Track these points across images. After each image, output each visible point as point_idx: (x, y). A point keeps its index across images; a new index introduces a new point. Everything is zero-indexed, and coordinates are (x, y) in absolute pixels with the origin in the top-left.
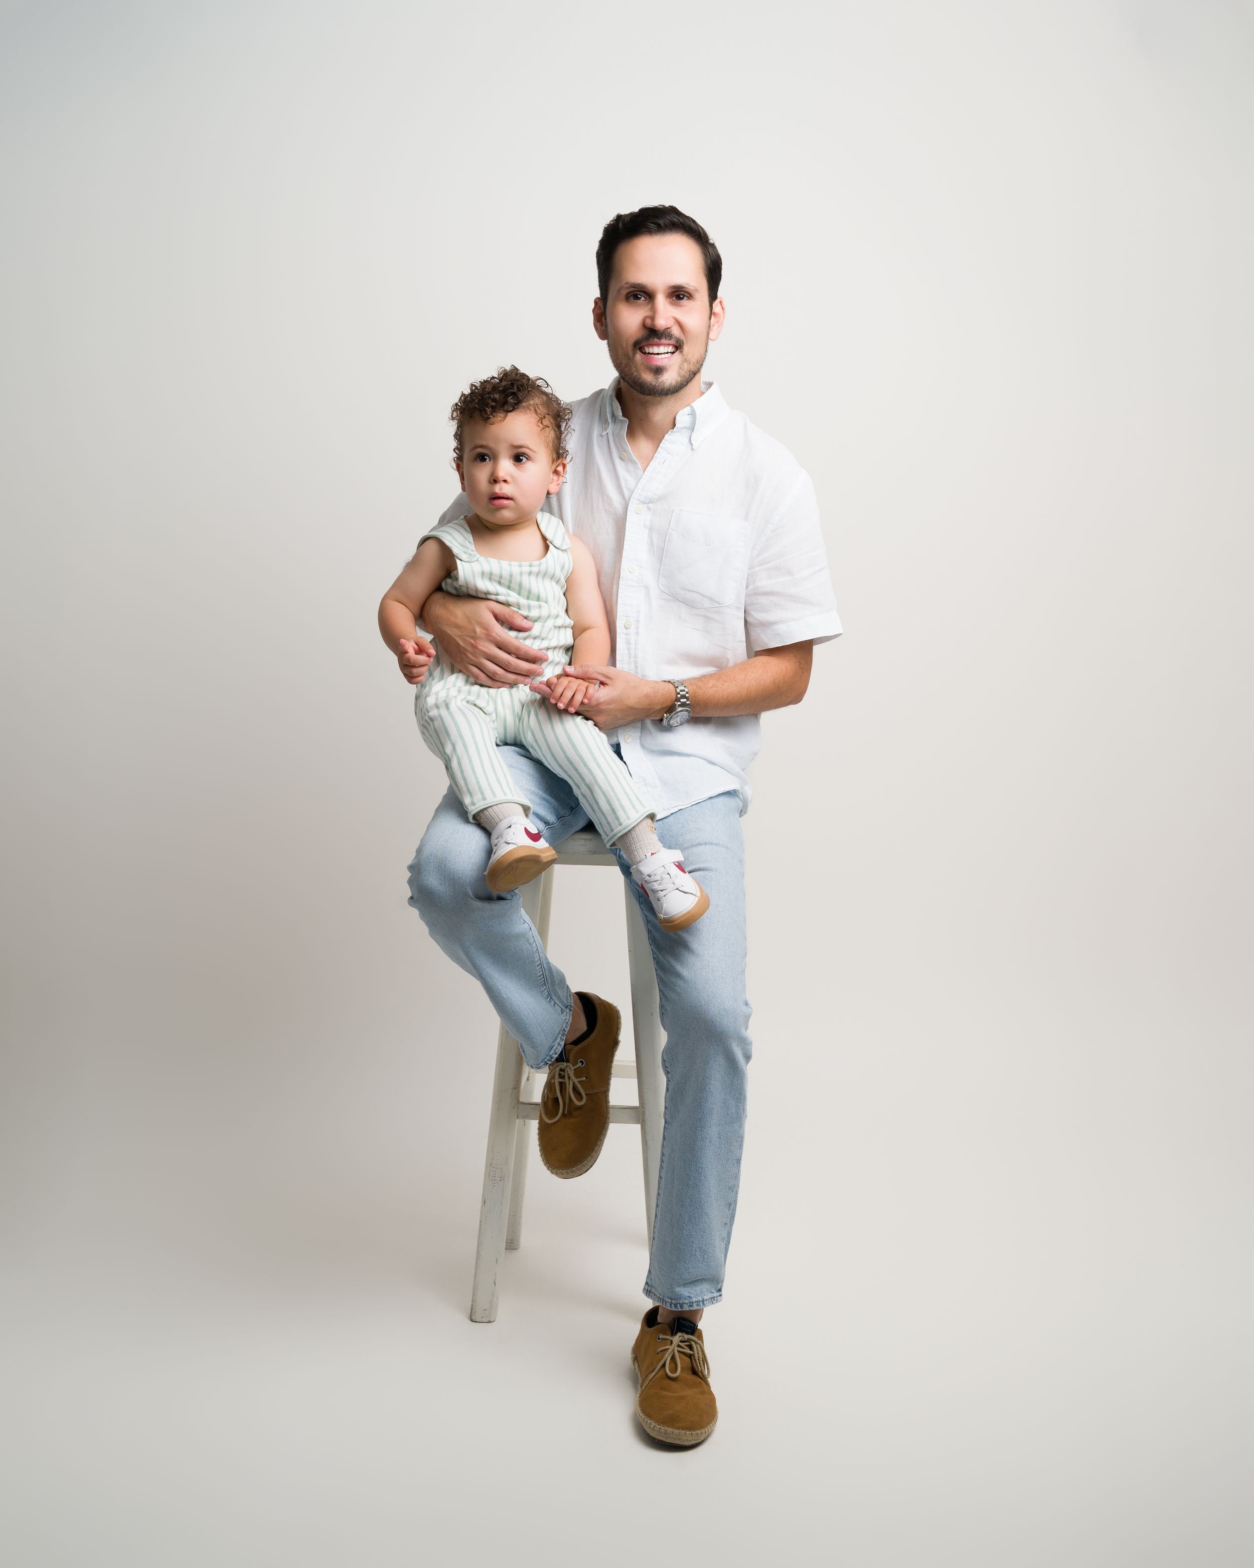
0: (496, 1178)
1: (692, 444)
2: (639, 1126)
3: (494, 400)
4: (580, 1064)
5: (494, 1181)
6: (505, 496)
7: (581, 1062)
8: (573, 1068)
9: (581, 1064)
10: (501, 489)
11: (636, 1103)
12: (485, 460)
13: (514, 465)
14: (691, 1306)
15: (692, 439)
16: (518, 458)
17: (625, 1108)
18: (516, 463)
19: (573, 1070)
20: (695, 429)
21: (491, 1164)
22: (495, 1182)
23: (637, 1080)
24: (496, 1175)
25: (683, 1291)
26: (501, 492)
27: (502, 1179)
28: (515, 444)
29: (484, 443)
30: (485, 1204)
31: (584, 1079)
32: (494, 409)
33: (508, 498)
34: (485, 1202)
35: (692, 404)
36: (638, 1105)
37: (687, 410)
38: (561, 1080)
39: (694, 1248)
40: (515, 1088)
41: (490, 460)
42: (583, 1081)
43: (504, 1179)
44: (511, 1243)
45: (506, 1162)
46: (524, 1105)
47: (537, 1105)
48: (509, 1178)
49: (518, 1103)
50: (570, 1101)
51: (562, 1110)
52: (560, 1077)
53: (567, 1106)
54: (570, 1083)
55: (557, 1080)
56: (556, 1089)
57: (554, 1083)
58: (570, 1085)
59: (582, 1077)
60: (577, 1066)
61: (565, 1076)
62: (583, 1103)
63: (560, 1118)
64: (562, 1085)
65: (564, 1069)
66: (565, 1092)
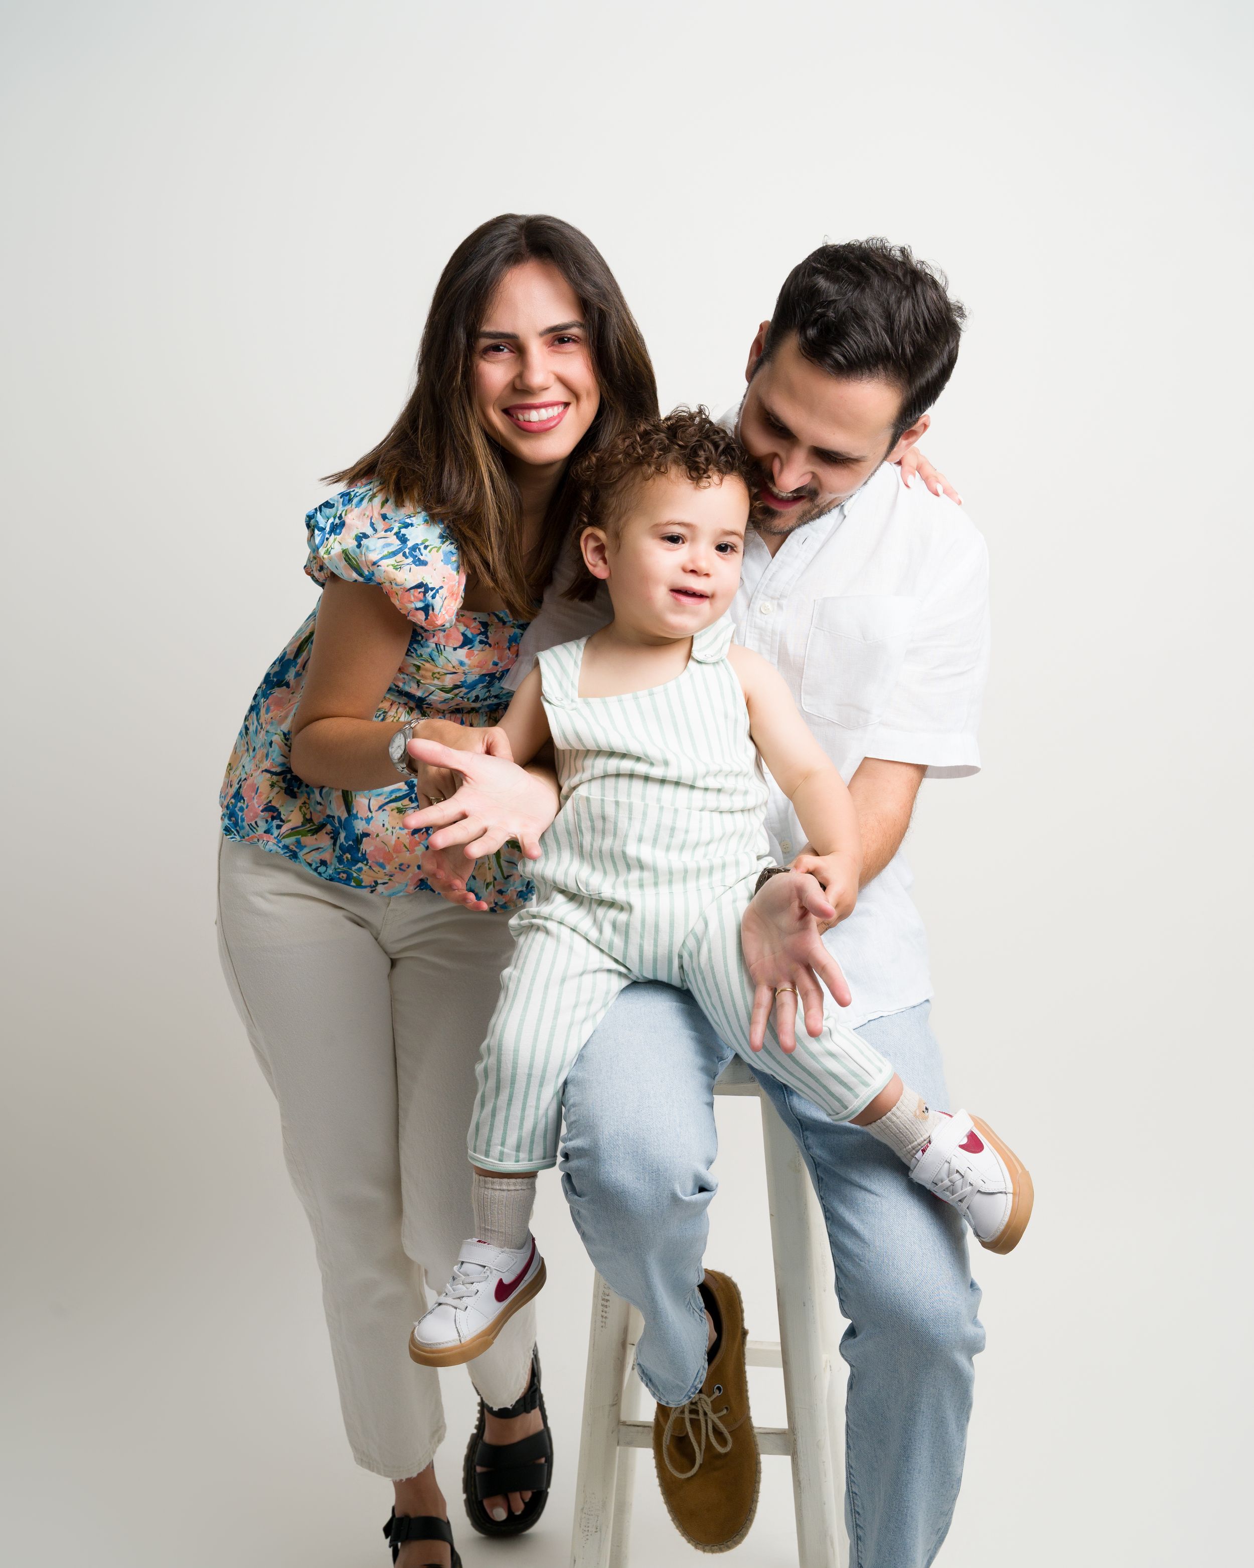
0: (589, 1529)
2: (788, 1458)
4: (717, 1394)
5: (586, 1533)
7: (719, 1388)
8: (709, 1400)
9: (718, 1391)
11: (783, 1424)
12: (676, 541)
13: (718, 554)
17: (769, 1433)
19: (710, 1405)
21: (582, 1509)
22: (589, 1534)
23: (782, 1369)
24: (590, 1525)
27: (598, 1530)
30: (575, 1563)
31: (725, 1412)
34: (575, 1561)
36: (787, 1427)
38: (693, 1416)
40: (613, 1405)
41: (684, 543)
42: (724, 1415)
43: (600, 1529)
45: (604, 1505)
46: (630, 1427)
47: (645, 1427)
48: (608, 1527)
49: (618, 1424)
50: (709, 1446)
51: (699, 1460)
52: (692, 1411)
53: (704, 1452)
54: (706, 1421)
55: (687, 1416)
56: (686, 1427)
57: (683, 1419)
58: (707, 1424)
59: (722, 1410)
60: (714, 1396)
61: (698, 1411)
62: (729, 1449)
63: (697, 1472)
64: (695, 1423)
65: (696, 1403)
66: (700, 1434)
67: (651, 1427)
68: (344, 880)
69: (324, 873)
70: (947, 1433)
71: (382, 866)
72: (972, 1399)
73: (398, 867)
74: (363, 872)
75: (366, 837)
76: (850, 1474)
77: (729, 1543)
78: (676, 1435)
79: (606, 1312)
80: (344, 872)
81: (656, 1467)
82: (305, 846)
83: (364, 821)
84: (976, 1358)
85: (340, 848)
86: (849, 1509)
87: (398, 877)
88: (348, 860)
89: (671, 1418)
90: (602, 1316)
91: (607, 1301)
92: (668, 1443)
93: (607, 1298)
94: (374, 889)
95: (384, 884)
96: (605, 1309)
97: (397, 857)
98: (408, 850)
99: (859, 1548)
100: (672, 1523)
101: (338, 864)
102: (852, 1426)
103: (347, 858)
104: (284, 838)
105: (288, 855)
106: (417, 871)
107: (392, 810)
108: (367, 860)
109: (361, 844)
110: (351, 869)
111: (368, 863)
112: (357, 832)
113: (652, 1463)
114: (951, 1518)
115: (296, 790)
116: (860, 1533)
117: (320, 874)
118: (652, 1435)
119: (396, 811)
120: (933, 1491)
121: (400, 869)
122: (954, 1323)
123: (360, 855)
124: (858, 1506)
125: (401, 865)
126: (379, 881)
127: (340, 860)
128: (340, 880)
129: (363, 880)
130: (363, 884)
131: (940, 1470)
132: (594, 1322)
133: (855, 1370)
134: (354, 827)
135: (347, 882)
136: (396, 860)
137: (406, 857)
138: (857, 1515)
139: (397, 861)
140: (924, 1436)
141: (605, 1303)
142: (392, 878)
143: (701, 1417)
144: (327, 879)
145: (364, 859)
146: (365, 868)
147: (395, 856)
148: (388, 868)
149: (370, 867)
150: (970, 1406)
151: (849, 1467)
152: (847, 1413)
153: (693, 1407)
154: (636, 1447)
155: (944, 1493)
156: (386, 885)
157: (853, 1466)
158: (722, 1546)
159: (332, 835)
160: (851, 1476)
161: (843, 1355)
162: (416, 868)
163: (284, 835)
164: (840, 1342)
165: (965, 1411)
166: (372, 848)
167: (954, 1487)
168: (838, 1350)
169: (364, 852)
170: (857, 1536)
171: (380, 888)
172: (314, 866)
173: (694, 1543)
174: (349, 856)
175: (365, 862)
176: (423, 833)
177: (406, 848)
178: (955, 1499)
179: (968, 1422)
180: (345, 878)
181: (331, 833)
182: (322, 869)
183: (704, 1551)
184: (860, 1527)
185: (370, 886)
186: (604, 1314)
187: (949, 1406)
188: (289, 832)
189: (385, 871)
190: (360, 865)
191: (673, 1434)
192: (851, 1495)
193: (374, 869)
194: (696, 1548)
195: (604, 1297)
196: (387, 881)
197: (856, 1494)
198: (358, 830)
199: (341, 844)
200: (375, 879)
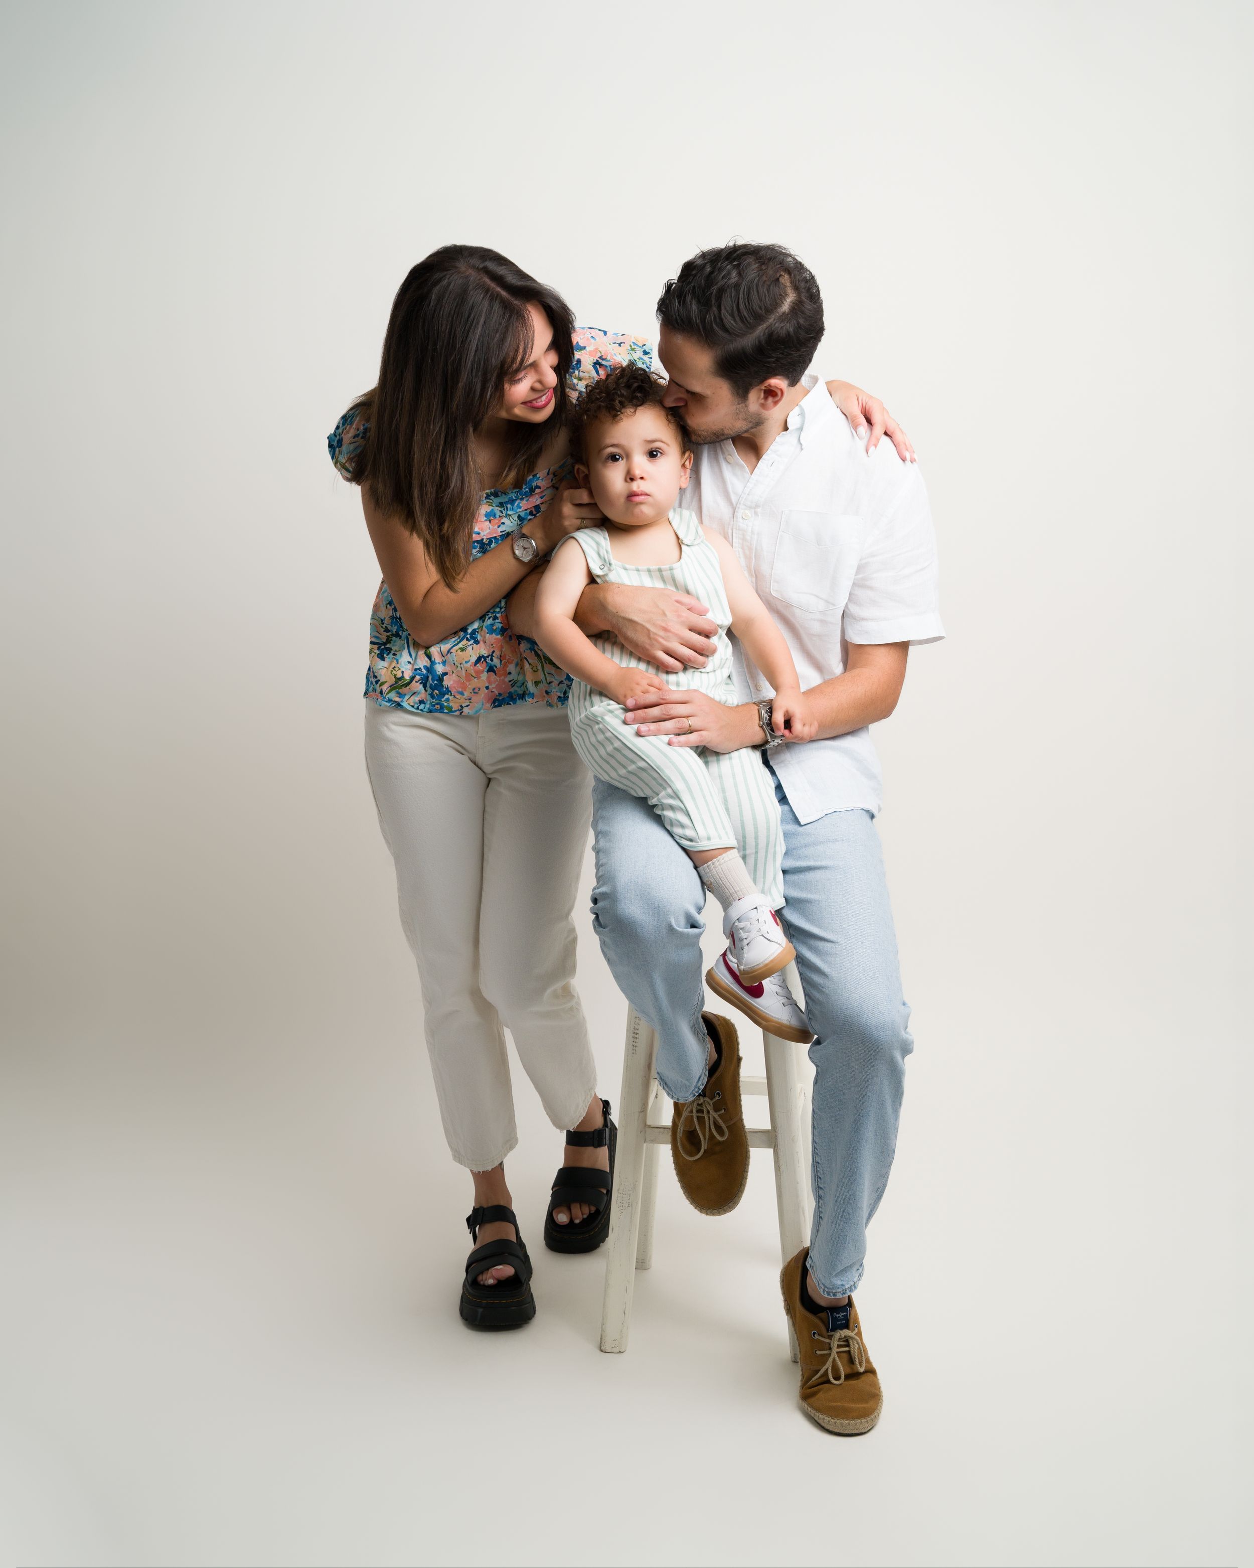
0: (624, 1205)
1: (801, 444)
2: (772, 1150)
3: (622, 395)
6: (643, 493)
7: (718, 1094)
8: (711, 1102)
9: (718, 1096)
10: (639, 487)
11: (768, 1126)
12: (617, 460)
13: (649, 460)
14: (845, 1294)
15: (801, 438)
16: (652, 454)
17: (757, 1132)
18: (650, 459)
19: (712, 1106)
20: (804, 429)
22: (623, 1209)
24: (624, 1202)
25: (836, 1280)
26: (639, 490)
28: (649, 439)
29: (615, 442)
32: (623, 405)
33: (647, 495)
35: (800, 403)
36: (770, 1128)
37: (796, 410)
39: (848, 1241)
40: (641, 1112)
41: (622, 459)
42: (723, 1113)
43: (632, 1205)
44: (642, 1263)
45: (635, 1187)
46: (653, 1129)
47: (665, 1128)
48: (637, 1204)
49: (645, 1126)
50: (712, 1137)
51: (704, 1147)
52: (699, 1111)
53: (708, 1141)
54: (709, 1118)
55: (695, 1114)
56: (694, 1123)
57: (692, 1117)
58: (709, 1119)
59: (721, 1110)
60: (715, 1100)
61: (703, 1110)
62: (726, 1138)
63: (702, 1155)
64: (701, 1120)
65: (701, 1104)
66: (705, 1128)
67: (669, 1129)
68: (439, 710)
69: (424, 708)
70: (886, 1113)
71: (462, 694)
72: (903, 1088)
73: (472, 691)
74: (450, 700)
75: (445, 675)
76: (815, 1148)
77: (725, 1207)
78: (687, 1130)
79: (636, 1042)
80: (437, 704)
81: (673, 1156)
82: (405, 695)
83: (441, 665)
84: (907, 1058)
85: (430, 688)
86: (813, 1175)
87: (475, 698)
88: (437, 695)
89: (683, 1116)
90: (633, 1046)
91: (637, 1034)
92: (681, 1136)
93: (636, 1031)
94: (461, 711)
95: (467, 706)
96: (635, 1040)
97: (470, 684)
98: (475, 678)
99: (820, 1205)
100: (684, 1195)
101: (431, 699)
102: (816, 1111)
103: (436, 693)
104: (387, 694)
105: (393, 705)
106: (486, 691)
107: (457, 651)
108: (450, 692)
109: (443, 681)
110: (441, 701)
111: (451, 693)
112: (438, 673)
113: (670, 1153)
114: (887, 1180)
115: (385, 655)
116: (821, 1193)
117: (421, 710)
118: (670, 1134)
119: (460, 651)
120: (875, 1158)
121: (474, 693)
122: (890, 1028)
123: (444, 690)
124: (820, 1172)
125: (474, 689)
126: (463, 705)
127: (432, 696)
128: (436, 711)
129: (453, 707)
130: (453, 710)
131: (881, 1142)
132: (627, 1050)
133: (819, 1069)
134: (435, 671)
135: (441, 711)
136: (469, 686)
137: (475, 683)
138: (819, 1180)
139: (471, 687)
140: (870, 1115)
141: (636, 1036)
142: (471, 701)
143: (705, 1115)
144: (428, 712)
145: (448, 691)
146: (451, 698)
147: (468, 684)
148: (466, 694)
149: (454, 696)
150: (902, 1093)
151: (814, 1142)
152: (813, 1102)
153: (699, 1108)
154: (658, 1143)
155: (883, 1160)
156: (469, 707)
157: (817, 1141)
158: (720, 1210)
159: (421, 681)
160: (816, 1150)
161: (810, 1058)
162: (485, 689)
163: (386, 692)
164: (809, 1048)
165: (898, 1098)
166: (452, 683)
167: (890, 1155)
168: (807, 1055)
169: (447, 687)
170: (819, 1196)
171: (466, 710)
172: (416, 706)
173: (699, 1209)
174: (437, 692)
175: (450, 694)
176: (483, 662)
177: (473, 677)
178: (890, 1166)
179: (900, 1106)
180: (439, 708)
181: (419, 680)
182: (422, 706)
183: (707, 1214)
184: (821, 1188)
185: (458, 710)
186: (634, 1043)
187: (887, 1092)
188: (389, 688)
189: (464, 697)
190: (446, 696)
191: (684, 1129)
192: (816, 1164)
193: (457, 697)
194: (701, 1212)
195: (634, 1031)
196: (468, 704)
197: (818, 1163)
198: (439, 672)
199: (431, 684)
200: (460, 704)
